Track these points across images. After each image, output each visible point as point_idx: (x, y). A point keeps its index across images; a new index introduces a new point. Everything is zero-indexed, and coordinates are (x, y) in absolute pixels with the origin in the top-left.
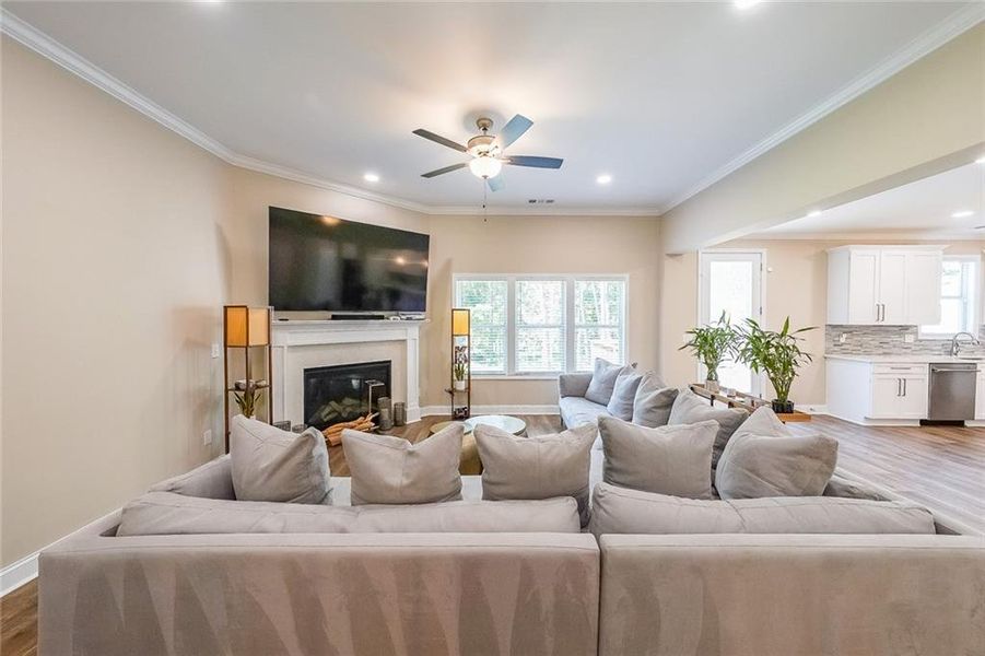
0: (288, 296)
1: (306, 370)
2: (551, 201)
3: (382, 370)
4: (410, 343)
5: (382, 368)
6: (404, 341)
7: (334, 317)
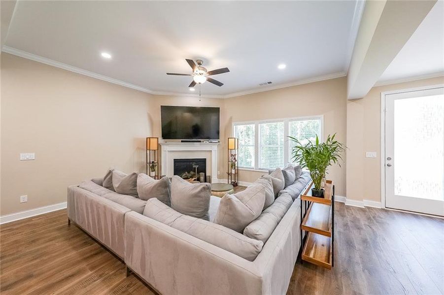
0: (168, 133)
1: (174, 160)
2: (271, 83)
3: (203, 162)
4: (213, 153)
5: (203, 161)
6: (211, 151)
7: (182, 141)
